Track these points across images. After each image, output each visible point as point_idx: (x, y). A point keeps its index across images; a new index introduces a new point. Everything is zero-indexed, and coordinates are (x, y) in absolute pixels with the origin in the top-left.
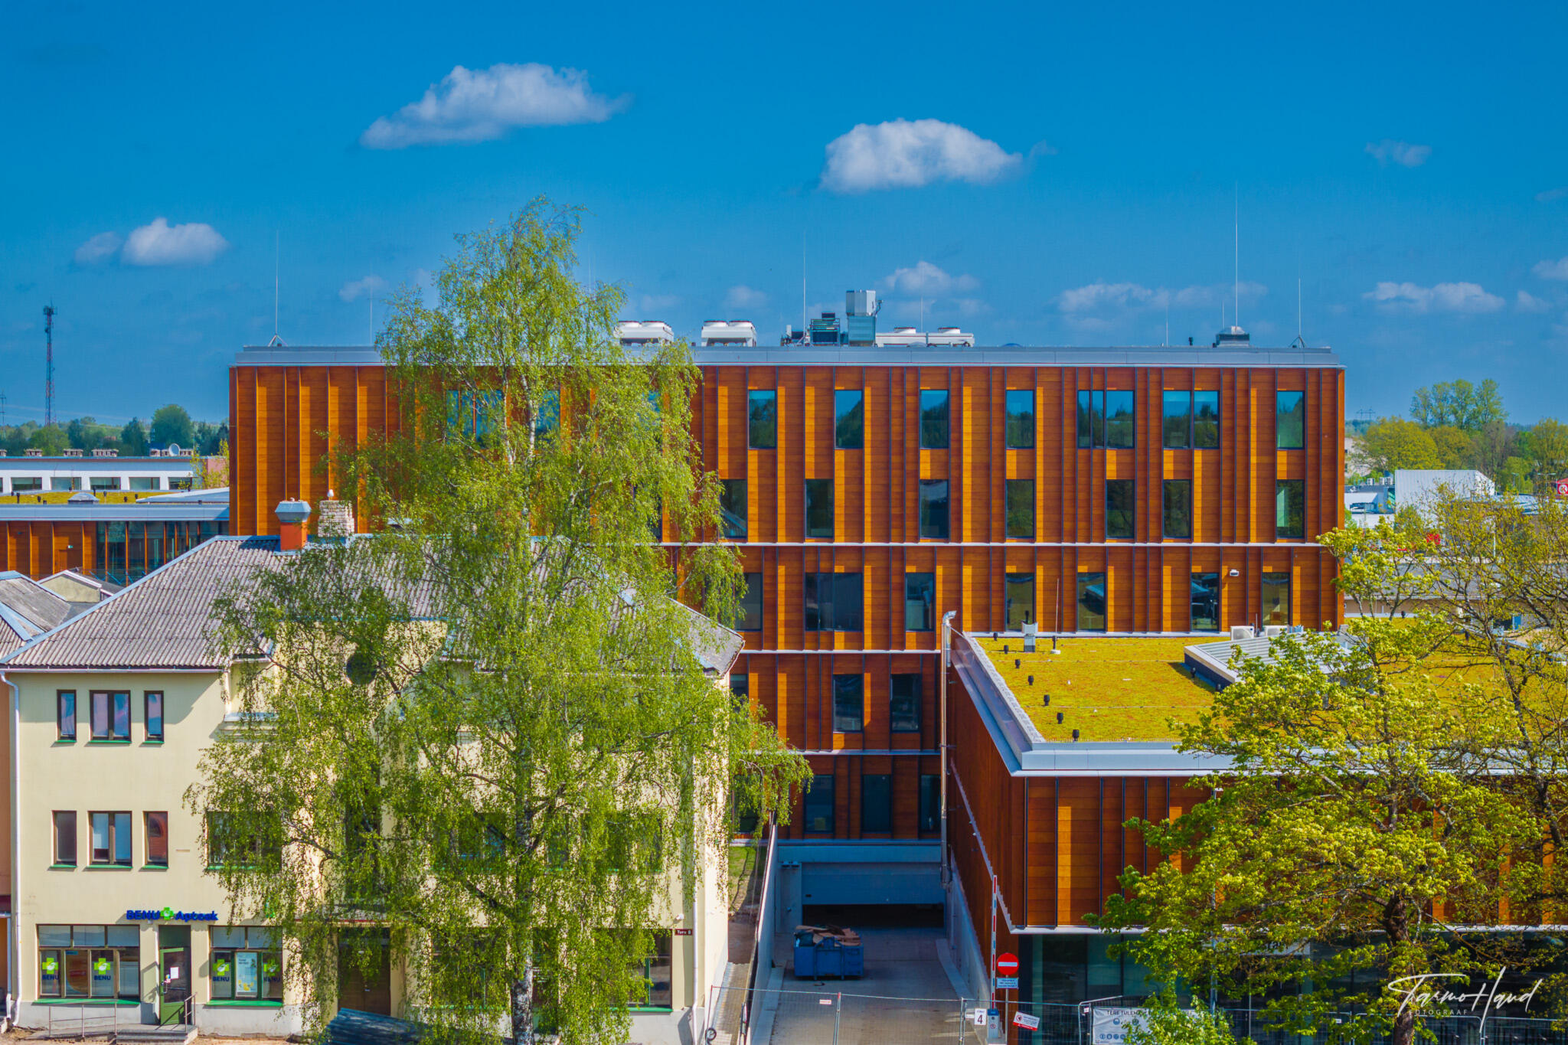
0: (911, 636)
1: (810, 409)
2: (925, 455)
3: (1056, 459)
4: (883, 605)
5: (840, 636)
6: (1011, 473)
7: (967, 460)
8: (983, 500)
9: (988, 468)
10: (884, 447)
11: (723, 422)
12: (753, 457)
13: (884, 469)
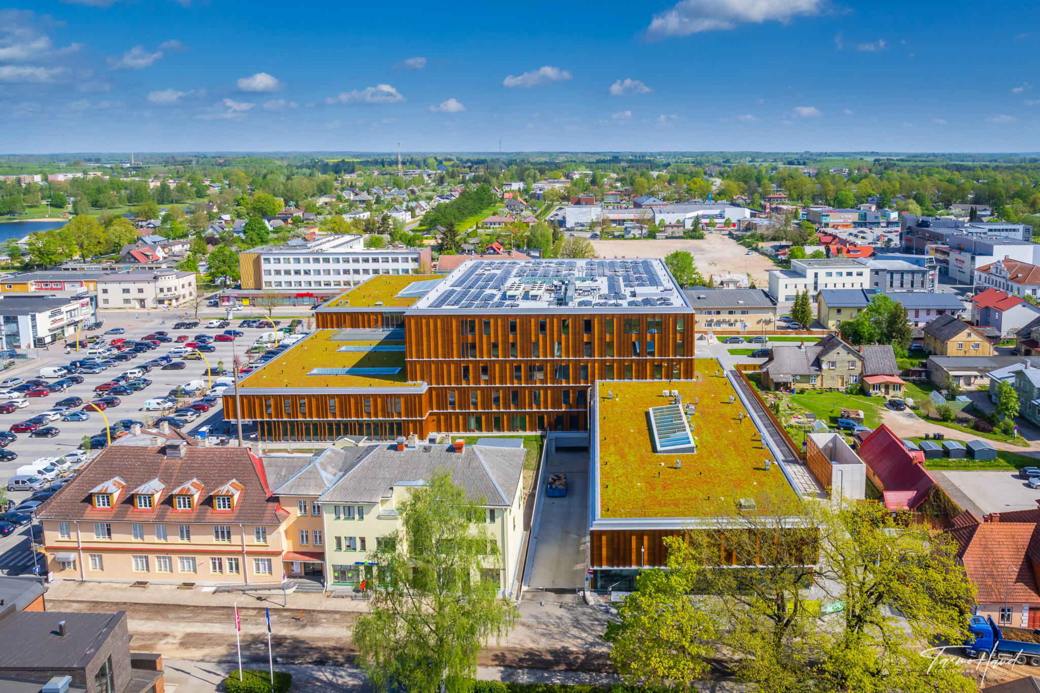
0: (582, 381)
1: (555, 324)
2: (585, 335)
3: (619, 337)
4: (575, 373)
5: (564, 381)
6: (608, 340)
7: (596, 336)
8: (600, 346)
9: (602, 338)
10: (574, 334)
11: (533, 328)
12: (541, 337)
13: (574, 339)
